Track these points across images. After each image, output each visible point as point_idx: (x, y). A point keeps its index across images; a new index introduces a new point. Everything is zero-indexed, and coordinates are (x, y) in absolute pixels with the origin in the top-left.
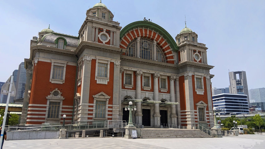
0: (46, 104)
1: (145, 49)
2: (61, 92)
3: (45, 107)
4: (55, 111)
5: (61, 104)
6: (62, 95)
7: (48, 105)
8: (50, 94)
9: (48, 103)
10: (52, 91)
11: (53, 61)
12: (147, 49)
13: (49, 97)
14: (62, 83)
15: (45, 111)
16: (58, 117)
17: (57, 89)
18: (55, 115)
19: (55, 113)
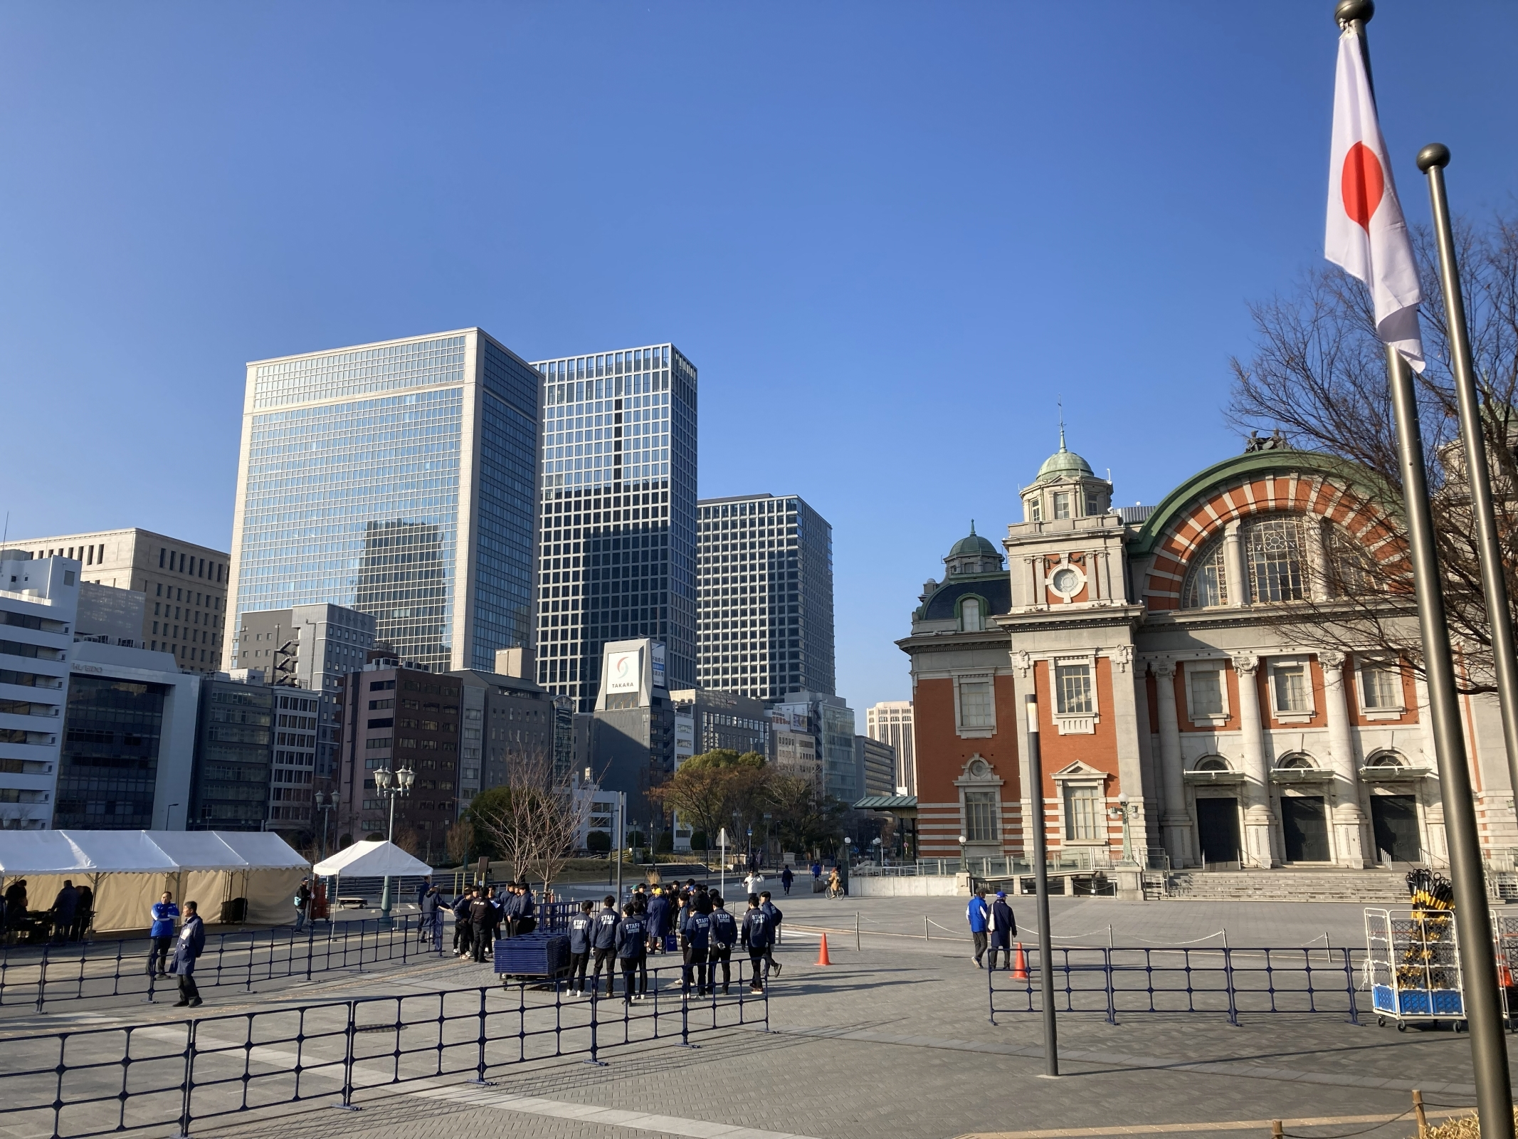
0: (957, 801)
1: (1270, 557)
2: (990, 763)
3: (957, 810)
4: (985, 819)
5: (998, 797)
6: (994, 770)
7: (961, 804)
8: (962, 772)
9: (962, 797)
10: (965, 764)
11: (955, 674)
12: (1282, 556)
13: (962, 779)
14: (988, 735)
15: (957, 821)
16: (995, 837)
17: (977, 757)
18: (986, 831)
19: (986, 824)
